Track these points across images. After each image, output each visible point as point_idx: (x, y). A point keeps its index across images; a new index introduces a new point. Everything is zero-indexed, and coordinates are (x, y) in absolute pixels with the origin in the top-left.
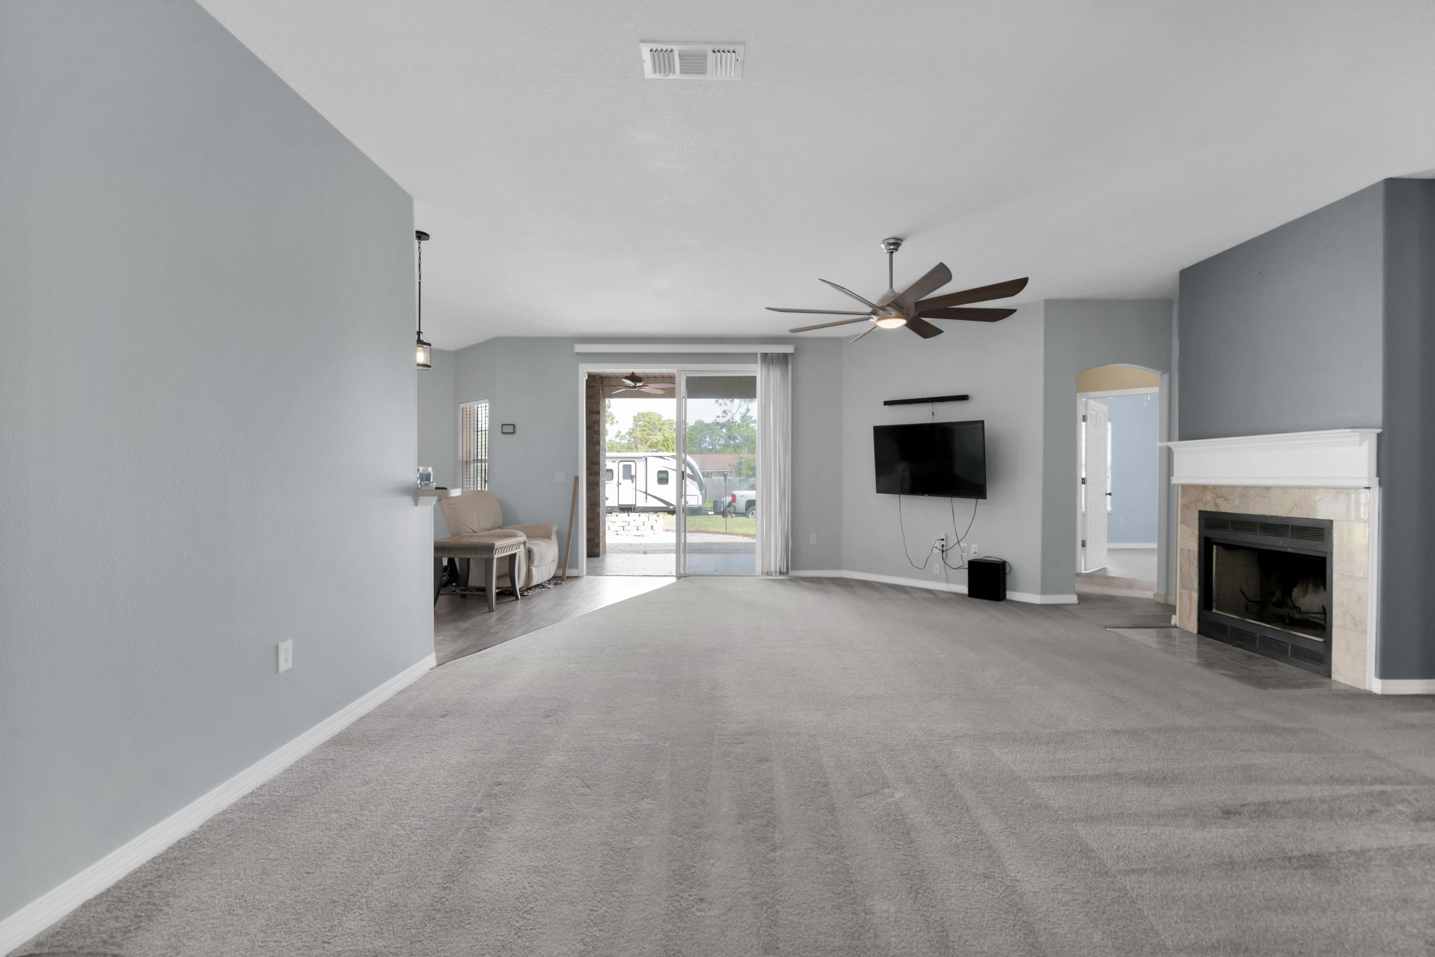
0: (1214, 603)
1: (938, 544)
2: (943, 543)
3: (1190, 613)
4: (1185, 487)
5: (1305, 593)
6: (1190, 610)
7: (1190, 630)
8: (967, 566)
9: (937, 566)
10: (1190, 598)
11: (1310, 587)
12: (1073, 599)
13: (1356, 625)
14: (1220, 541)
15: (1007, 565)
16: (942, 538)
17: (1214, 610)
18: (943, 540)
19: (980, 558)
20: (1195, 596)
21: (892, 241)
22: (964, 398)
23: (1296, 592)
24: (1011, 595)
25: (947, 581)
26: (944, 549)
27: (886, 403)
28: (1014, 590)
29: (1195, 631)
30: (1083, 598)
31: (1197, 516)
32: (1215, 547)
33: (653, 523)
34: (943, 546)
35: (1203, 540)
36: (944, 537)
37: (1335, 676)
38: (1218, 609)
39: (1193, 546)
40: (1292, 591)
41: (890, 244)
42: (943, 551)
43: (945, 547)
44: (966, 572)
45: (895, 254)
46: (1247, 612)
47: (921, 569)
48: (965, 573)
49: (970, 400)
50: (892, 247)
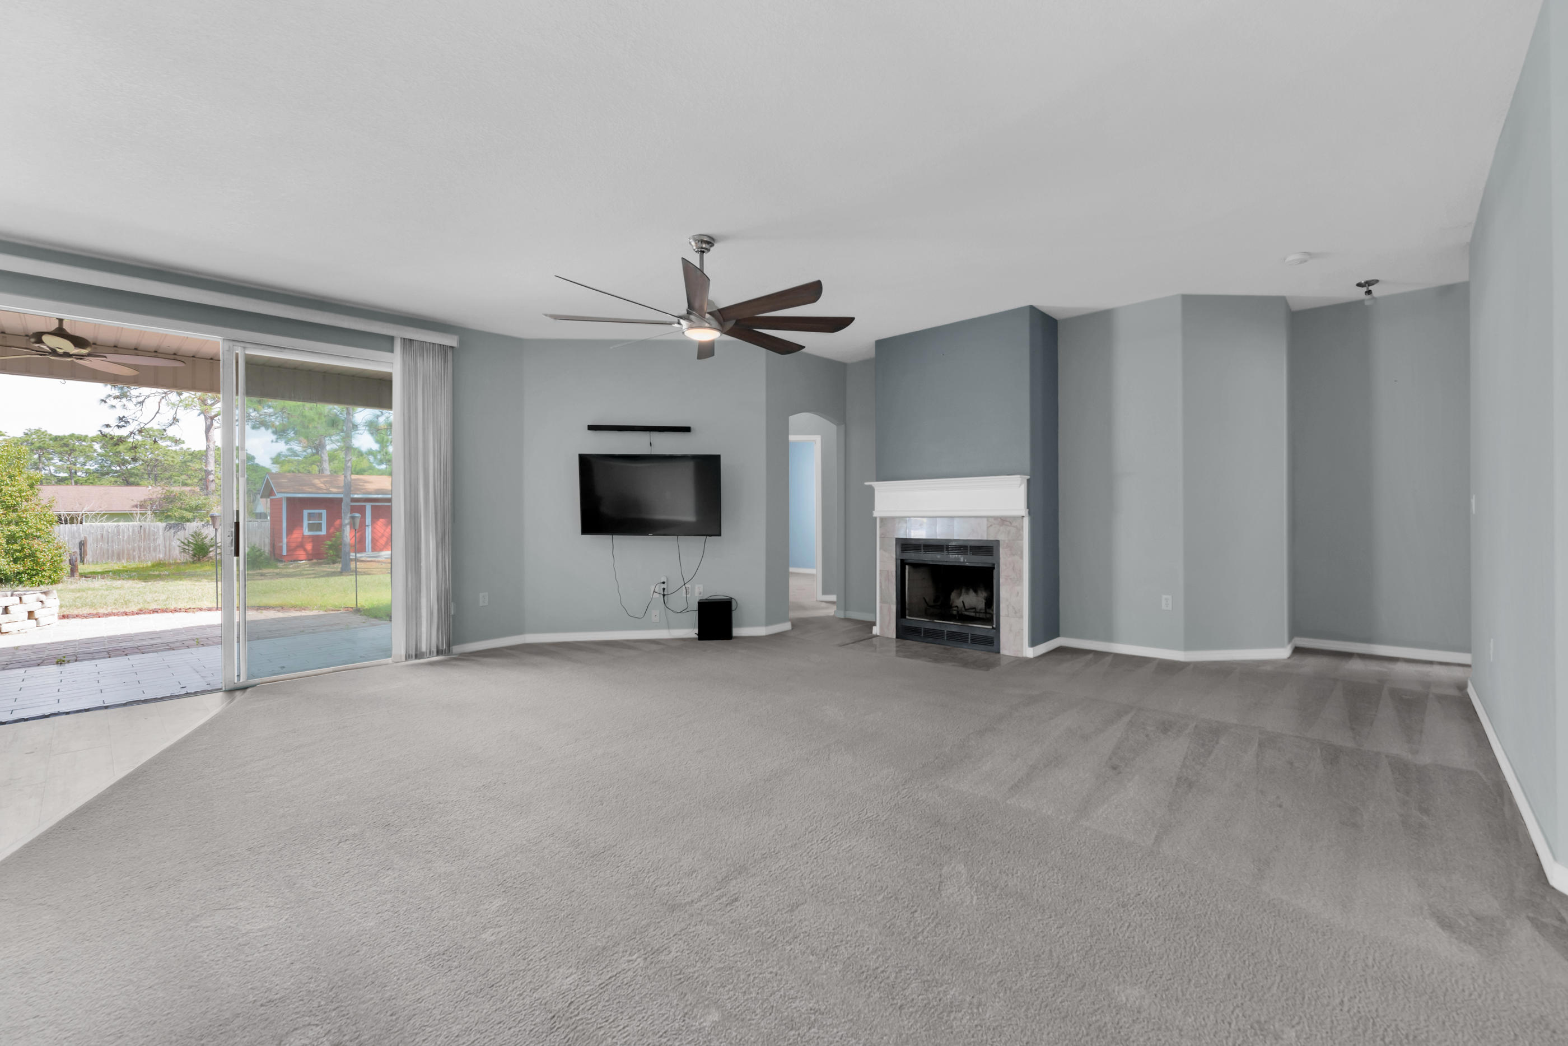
0: (907, 612)
1: (659, 589)
2: (664, 586)
3: (889, 623)
4: (882, 519)
5: (960, 595)
6: (890, 620)
7: (890, 636)
8: (696, 607)
9: (656, 613)
10: (890, 609)
11: (963, 591)
12: (787, 626)
13: (1016, 613)
14: (910, 561)
15: (733, 601)
16: (662, 581)
17: (907, 617)
18: (664, 583)
19: (704, 598)
20: (894, 608)
21: (706, 239)
22: (687, 429)
23: (953, 595)
24: (736, 632)
25: (669, 627)
26: (665, 593)
27: (591, 428)
28: (740, 626)
29: (894, 636)
30: (797, 624)
31: (894, 542)
32: (907, 567)
33: (35, 606)
34: (664, 589)
35: (899, 562)
36: (665, 581)
37: (1004, 651)
38: (909, 616)
39: (892, 567)
40: (950, 594)
41: (702, 241)
42: (664, 595)
43: (666, 590)
44: (696, 615)
45: (705, 255)
46: (926, 614)
47: (639, 620)
48: (694, 617)
49: (691, 433)
50: (704, 246)
